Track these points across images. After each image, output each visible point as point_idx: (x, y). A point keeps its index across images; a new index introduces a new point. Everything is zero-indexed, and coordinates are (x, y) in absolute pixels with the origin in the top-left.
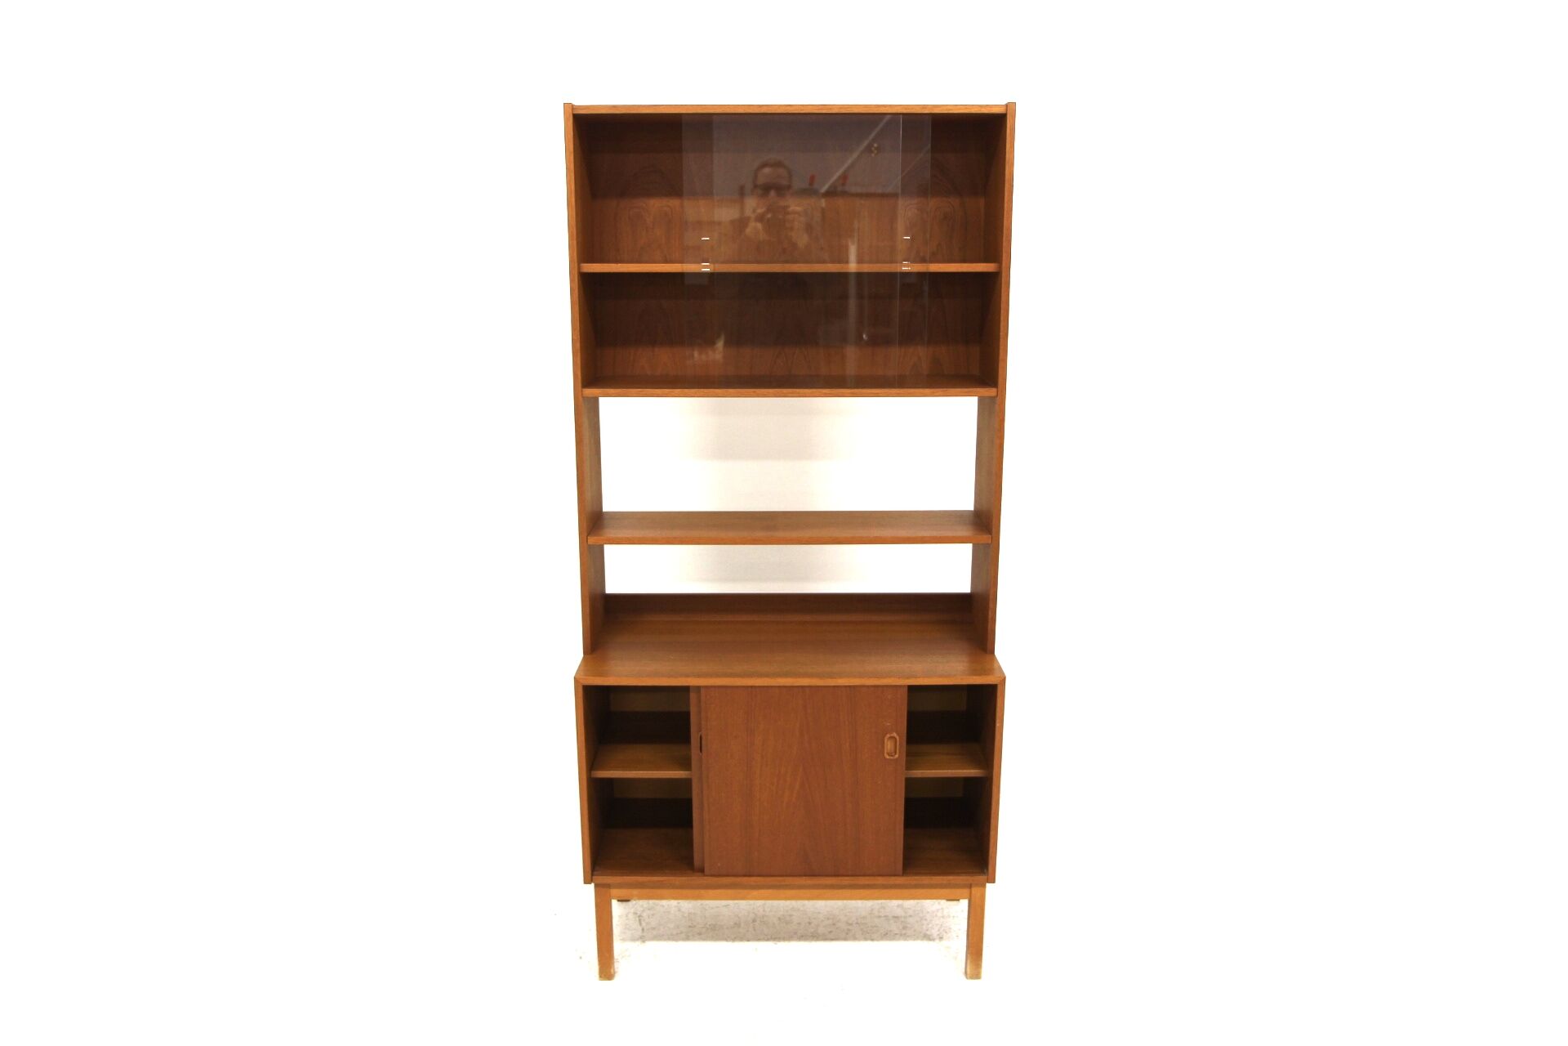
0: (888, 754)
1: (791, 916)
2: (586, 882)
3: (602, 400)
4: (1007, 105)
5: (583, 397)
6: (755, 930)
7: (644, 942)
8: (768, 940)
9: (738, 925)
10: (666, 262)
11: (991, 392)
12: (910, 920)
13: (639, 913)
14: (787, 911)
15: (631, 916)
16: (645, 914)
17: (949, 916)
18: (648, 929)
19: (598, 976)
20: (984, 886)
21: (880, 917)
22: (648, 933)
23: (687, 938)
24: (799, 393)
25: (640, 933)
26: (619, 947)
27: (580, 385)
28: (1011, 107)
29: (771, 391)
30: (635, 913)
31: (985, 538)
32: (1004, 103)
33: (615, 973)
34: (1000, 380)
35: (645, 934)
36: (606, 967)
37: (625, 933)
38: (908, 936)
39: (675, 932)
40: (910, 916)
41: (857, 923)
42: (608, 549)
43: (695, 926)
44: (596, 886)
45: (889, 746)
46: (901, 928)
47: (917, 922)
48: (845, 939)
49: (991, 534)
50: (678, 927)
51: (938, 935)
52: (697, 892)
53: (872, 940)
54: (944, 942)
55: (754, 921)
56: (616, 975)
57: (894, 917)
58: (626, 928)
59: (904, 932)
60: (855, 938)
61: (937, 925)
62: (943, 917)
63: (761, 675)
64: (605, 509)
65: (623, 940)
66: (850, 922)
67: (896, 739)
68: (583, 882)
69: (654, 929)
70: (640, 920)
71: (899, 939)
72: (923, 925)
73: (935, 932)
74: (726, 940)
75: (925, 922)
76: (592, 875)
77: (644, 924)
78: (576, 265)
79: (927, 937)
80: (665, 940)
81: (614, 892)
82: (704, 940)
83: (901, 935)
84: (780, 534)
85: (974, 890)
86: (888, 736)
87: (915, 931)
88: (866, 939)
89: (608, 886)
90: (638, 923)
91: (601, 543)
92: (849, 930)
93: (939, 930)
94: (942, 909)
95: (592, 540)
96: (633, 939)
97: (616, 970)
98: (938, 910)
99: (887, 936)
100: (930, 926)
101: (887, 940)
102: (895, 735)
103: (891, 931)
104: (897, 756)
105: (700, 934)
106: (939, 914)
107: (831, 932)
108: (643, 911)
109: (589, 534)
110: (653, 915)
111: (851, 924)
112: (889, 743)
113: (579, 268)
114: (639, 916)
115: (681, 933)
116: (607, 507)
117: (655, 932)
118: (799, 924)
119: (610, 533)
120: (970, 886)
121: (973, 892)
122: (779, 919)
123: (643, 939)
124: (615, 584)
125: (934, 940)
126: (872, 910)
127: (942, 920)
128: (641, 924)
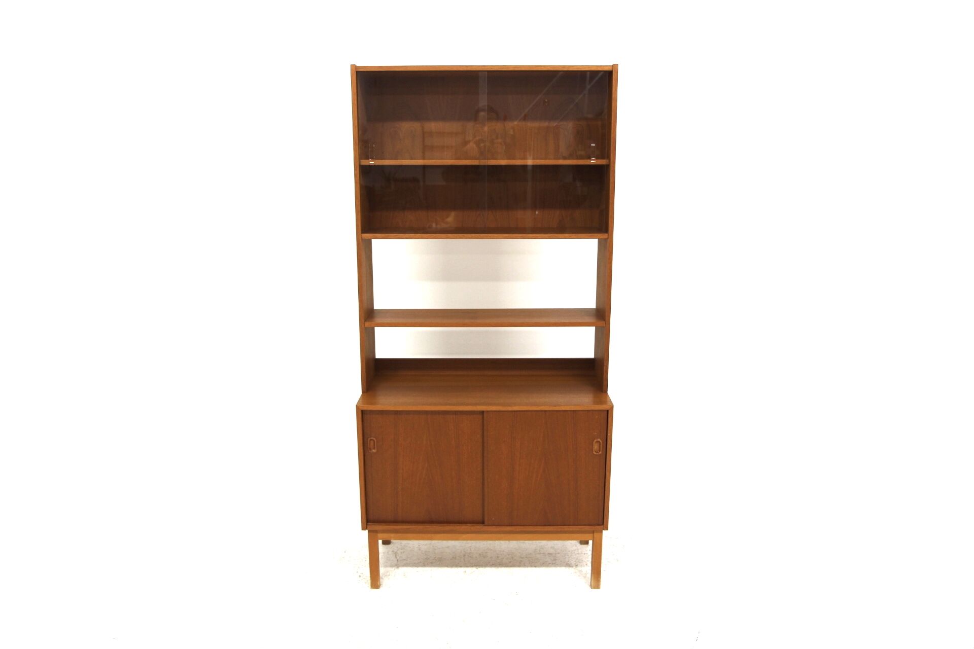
0: (595, 452)
1: (486, 553)
2: (363, 529)
3: (374, 241)
4: (613, 66)
5: (362, 239)
6: (465, 561)
7: (398, 567)
8: (472, 566)
9: (454, 558)
10: (412, 158)
11: (605, 236)
12: (558, 555)
13: (395, 551)
14: (484, 550)
15: (390, 553)
16: (399, 552)
17: (582, 553)
18: (400, 560)
19: (370, 587)
20: (602, 532)
21: (540, 553)
22: (400, 562)
23: (424, 565)
24: (490, 236)
25: (396, 562)
26: (382, 570)
27: (360, 232)
28: (615, 66)
29: (473, 235)
30: (393, 551)
31: (601, 323)
32: (611, 64)
33: (380, 585)
34: (610, 228)
35: (398, 563)
36: (375, 582)
37: (387, 562)
38: (557, 565)
39: (417, 562)
40: (558, 553)
41: (526, 557)
42: (377, 329)
43: (429, 559)
44: (369, 532)
45: (596, 447)
46: (552, 559)
47: (563, 556)
48: (519, 566)
49: (605, 320)
50: (419, 559)
51: (575, 564)
52: (429, 535)
53: (535, 567)
54: (579, 568)
55: (464, 556)
56: (381, 586)
57: (549, 554)
58: (387, 560)
59: (554, 562)
60: (525, 566)
61: (574, 558)
62: (578, 554)
63: (468, 405)
64: (375, 307)
65: (386, 566)
66: (522, 556)
67: (600, 443)
68: (361, 529)
69: (404, 560)
70: (396, 555)
71: (551, 566)
72: (566, 558)
73: (573, 562)
74: (447, 566)
75: (566, 556)
76: (367, 525)
77: (398, 557)
78: (358, 160)
79: (568, 565)
80: (411, 566)
81: (380, 535)
82: (434, 566)
83: (553, 564)
84: (479, 321)
85: (596, 535)
86: (595, 440)
87: (561, 561)
88: (531, 566)
89: (376, 532)
90: (395, 556)
91: (372, 326)
92: (521, 561)
93: (575, 561)
94: (578, 549)
95: (367, 324)
96: (391, 566)
97: (381, 583)
98: (575, 550)
99: (544, 564)
100: (570, 558)
101: (544, 566)
102: (599, 440)
103: (546, 562)
104: (600, 453)
105: (432, 563)
106: (576, 552)
107: (510, 562)
108: (398, 550)
109: (365, 321)
110: (404, 552)
111: (522, 558)
112: (596, 445)
113: (360, 162)
114: (395, 553)
115: (420, 562)
116: (377, 306)
117: (405, 562)
118: (491, 557)
119: (378, 320)
120: (593, 532)
121: (595, 536)
122: (480, 554)
123: (397, 566)
124: (382, 352)
125: (572, 567)
126: (535, 550)
127: (577, 555)
128: (396, 558)
